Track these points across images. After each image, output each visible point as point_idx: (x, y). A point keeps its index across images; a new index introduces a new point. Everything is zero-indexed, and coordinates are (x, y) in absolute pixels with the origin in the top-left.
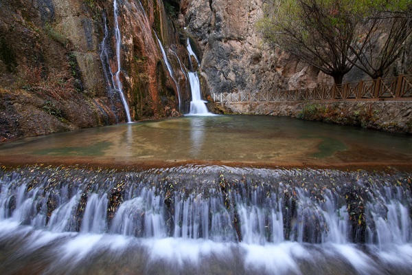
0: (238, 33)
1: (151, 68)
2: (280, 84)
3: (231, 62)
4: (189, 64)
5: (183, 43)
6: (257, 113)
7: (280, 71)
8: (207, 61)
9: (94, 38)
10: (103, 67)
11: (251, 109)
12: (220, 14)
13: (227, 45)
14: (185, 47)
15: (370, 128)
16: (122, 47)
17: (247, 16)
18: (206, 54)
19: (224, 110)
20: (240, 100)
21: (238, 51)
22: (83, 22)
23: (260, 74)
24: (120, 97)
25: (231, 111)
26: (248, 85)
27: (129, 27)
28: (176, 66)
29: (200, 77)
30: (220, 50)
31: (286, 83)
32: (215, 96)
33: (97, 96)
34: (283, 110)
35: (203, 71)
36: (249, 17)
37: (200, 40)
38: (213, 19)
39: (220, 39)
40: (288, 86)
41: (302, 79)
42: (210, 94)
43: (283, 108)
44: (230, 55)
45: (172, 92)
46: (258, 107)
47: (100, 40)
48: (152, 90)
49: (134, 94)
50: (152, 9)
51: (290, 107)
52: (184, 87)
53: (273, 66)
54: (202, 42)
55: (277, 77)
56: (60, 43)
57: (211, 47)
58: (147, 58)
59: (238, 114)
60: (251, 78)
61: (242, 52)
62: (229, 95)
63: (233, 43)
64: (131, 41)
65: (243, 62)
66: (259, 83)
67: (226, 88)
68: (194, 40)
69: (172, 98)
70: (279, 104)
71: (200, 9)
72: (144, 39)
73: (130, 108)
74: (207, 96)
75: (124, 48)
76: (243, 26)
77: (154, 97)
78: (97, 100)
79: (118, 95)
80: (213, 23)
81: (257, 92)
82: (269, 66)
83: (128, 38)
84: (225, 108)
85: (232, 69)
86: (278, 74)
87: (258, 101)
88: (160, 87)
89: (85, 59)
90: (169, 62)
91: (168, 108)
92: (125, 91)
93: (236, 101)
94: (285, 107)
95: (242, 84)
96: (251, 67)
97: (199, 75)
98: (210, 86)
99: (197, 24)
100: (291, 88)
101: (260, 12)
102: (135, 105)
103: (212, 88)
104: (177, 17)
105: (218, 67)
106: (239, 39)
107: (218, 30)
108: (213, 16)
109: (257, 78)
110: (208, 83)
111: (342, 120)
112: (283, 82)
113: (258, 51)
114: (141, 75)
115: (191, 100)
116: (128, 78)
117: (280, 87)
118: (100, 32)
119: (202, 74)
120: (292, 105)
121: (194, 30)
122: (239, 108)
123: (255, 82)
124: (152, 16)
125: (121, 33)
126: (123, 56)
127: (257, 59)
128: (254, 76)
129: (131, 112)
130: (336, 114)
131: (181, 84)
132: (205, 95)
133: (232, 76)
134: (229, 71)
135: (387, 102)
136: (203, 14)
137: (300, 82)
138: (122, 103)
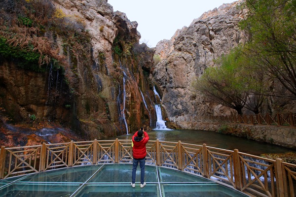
0: (182, 84)
1: (138, 106)
2: (209, 111)
3: (179, 99)
4: (155, 100)
5: (151, 89)
6: (196, 129)
7: (208, 104)
8: (165, 99)
9: (115, 95)
10: (118, 108)
11: (192, 126)
12: (172, 75)
13: (176, 90)
14: (153, 90)
15: (251, 139)
16: (126, 98)
17: (186, 76)
18: (165, 95)
19: (176, 127)
20: (185, 121)
21: (183, 93)
22: (111, 89)
23: (196, 105)
24: (124, 122)
25: (180, 127)
26: (190, 112)
27: (129, 89)
28: (149, 103)
29: (162, 107)
30: (173, 93)
31: (213, 111)
32: (171, 119)
33: (114, 121)
34: (211, 127)
35: (163, 104)
36: (188, 76)
37: (161, 85)
38: (168, 78)
39: (172, 88)
40: (214, 113)
41: (222, 109)
42: (167, 117)
43: (211, 126)
44: (178, 95)
45: (147, 117)
46: (196, 125)
47: (117, 96)
48: (138, 117)
49: (130, 120)
50: (138, 77)
51: (215, 126)
52: (153, 114)
53: (203, 102)
54: (161, 86)
55: (207, 107)
56: (103, 100)
57: (167, 91)
58: (136, 102)
59: (185, 130)
60: (191, 108)
61: (185, 94)
62: (179, 117)
63: (180, 89)
64: (130, 95)
65: (186, 99)
66: (196, 110)
67: (177, 114)
68: (157, 85)
69: (147, 120)
70: (208, 124)
71: (160, 70)
72: (135, 93)
73: (128, 127)
74: (165, 118)
75: (127, 98)
76: (184, 81)
77: (139, 121)
78: (114, 124)
79: (123, 121)
80: (168, 80)
81: (196, 116)
82: (201, 102)
83: (129, 94)
84: (177, 125)
85: (180, 103)
86: (207, 106)
87: (196, 122)
88: (141, 115)
89: (111, 105)
90: (145, 101)
91: (145, 126)
92: (126, 118)
93: (183, 121)
94: (213, 126)
95: (187, 111)
96: (191, 101)
97: (161, 106)
98: (167, 113)
99: (159, 77)
100: (215, 114)
101: (194, 74)
102: (130, 125)
103: (169, 114)
104: (149, 76)
105: (172, 102)
106: (183, 88)
107: (171, 83)
108: (168, 76)
109: (195, 108)
110: (166, 111)
111: (239, 135)
112: (210, 110)
113: (194, 93)
114: (134, 110)
115: (157, 121)
116: (128, 112)
117: (209, 113)
118: (117, 92)
119: (163, 105)
120: (216, 124)
121: (157, 80)
122: (185, 125)
123: (194, 110)
124: (138, 81)
125: (126, 92)
126: (126, 102)
127: (194, 97)
128: (193, 107)
129: (128, 129)
130: (236, 131)
131: (151, 113)
132: (165, 117)
133: (180, 107)
134: (178, 104)
135: (256, 126)
136: (162, 72)
137: (221, 110)
138: (125, 125)
